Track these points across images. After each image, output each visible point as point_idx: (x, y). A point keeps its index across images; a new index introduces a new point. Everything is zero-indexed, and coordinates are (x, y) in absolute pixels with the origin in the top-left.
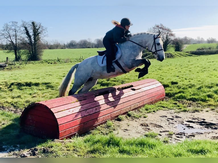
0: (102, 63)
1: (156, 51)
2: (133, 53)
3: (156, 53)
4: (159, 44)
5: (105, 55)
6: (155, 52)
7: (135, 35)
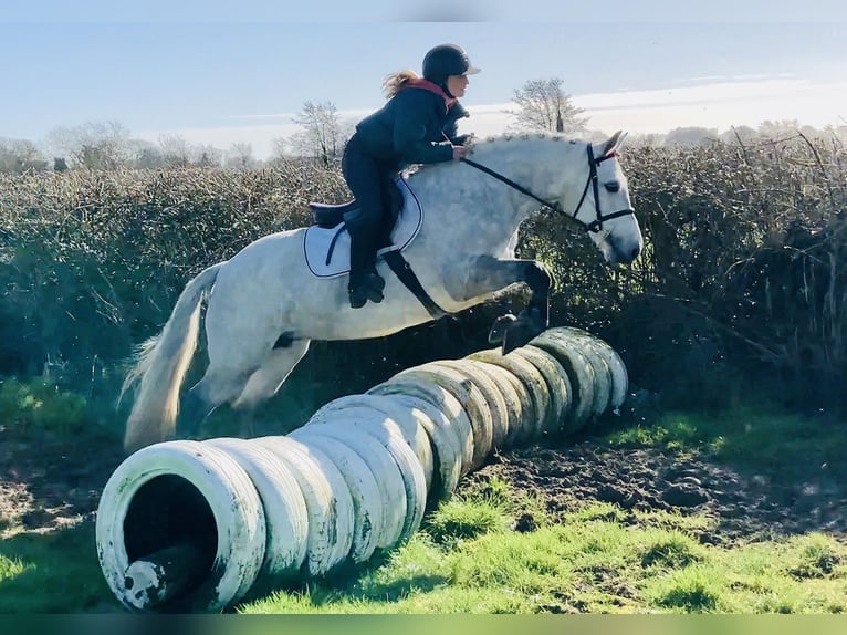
0: (328, 263)
1: (601, 219)
2: (483, 224)
3: (597, 227)
4: (613, 188)
5: (343, 224)
6: (595, 223)
7: (491, 141)
